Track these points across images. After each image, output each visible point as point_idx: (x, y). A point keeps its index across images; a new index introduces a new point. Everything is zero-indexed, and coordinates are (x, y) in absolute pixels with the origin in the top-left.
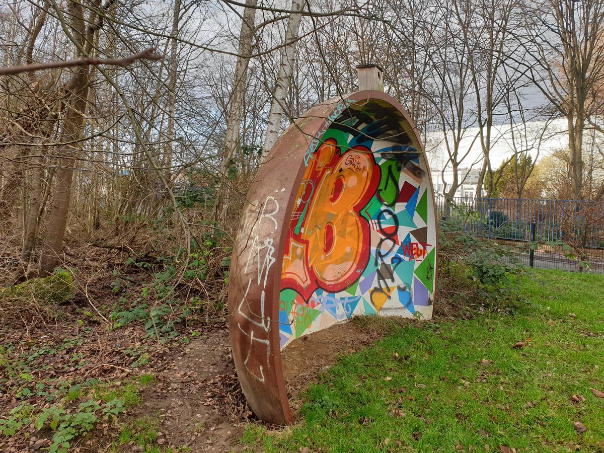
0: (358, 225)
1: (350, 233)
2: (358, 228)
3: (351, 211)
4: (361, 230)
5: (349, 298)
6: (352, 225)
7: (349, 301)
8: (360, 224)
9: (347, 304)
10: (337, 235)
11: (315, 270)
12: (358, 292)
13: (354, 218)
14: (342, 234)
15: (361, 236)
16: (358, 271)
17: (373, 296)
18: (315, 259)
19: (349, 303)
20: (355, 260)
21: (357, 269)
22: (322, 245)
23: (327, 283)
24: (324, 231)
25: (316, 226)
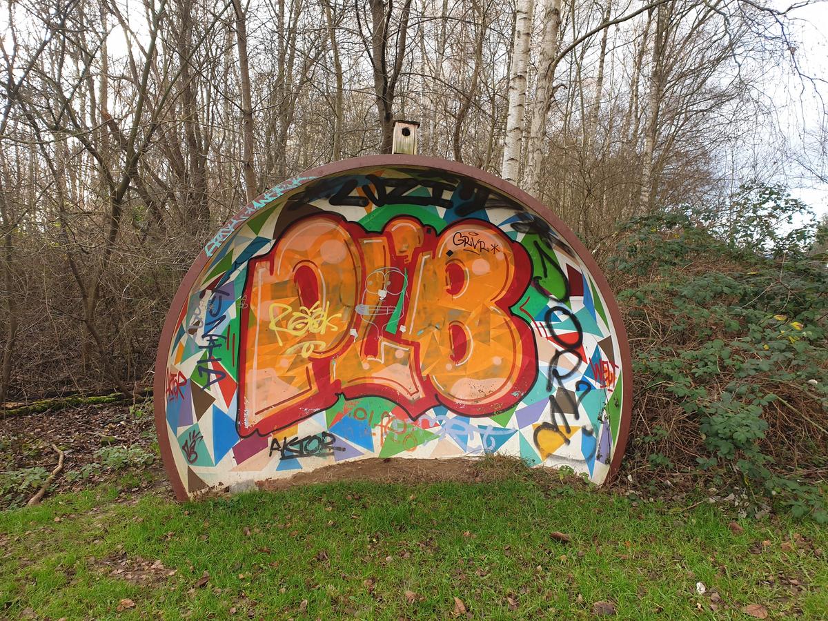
0: (510, 328)
1: (498, 339)
2: (511, 331)
3: (493, 307)
4: (517, 335)
5: (495, 429)
6: (500, 327)
7: (494, 433)
8: (513, 327)
9: (489, 436)
10: (473, 338)
11: (435, 381)
12: (513, 423)
13: (500, 317)
14: (484, 338)
15: (519, 344)
16: (515, 394)
17: (540, 434)
18: (435, 368)
19: (494, 436)
20: (509, 378)
21: (512, 390)
22: (446, 350)
23: (457, 402)
24: (447, 332)
25: (430, 325)
